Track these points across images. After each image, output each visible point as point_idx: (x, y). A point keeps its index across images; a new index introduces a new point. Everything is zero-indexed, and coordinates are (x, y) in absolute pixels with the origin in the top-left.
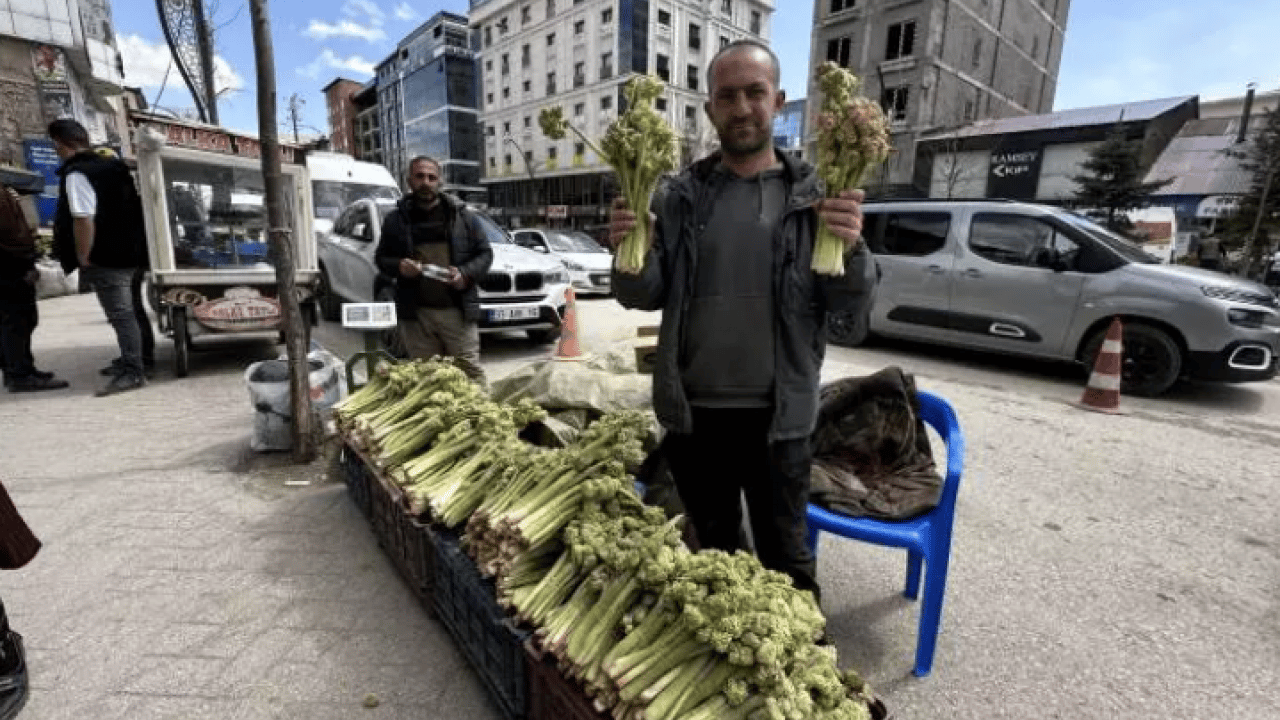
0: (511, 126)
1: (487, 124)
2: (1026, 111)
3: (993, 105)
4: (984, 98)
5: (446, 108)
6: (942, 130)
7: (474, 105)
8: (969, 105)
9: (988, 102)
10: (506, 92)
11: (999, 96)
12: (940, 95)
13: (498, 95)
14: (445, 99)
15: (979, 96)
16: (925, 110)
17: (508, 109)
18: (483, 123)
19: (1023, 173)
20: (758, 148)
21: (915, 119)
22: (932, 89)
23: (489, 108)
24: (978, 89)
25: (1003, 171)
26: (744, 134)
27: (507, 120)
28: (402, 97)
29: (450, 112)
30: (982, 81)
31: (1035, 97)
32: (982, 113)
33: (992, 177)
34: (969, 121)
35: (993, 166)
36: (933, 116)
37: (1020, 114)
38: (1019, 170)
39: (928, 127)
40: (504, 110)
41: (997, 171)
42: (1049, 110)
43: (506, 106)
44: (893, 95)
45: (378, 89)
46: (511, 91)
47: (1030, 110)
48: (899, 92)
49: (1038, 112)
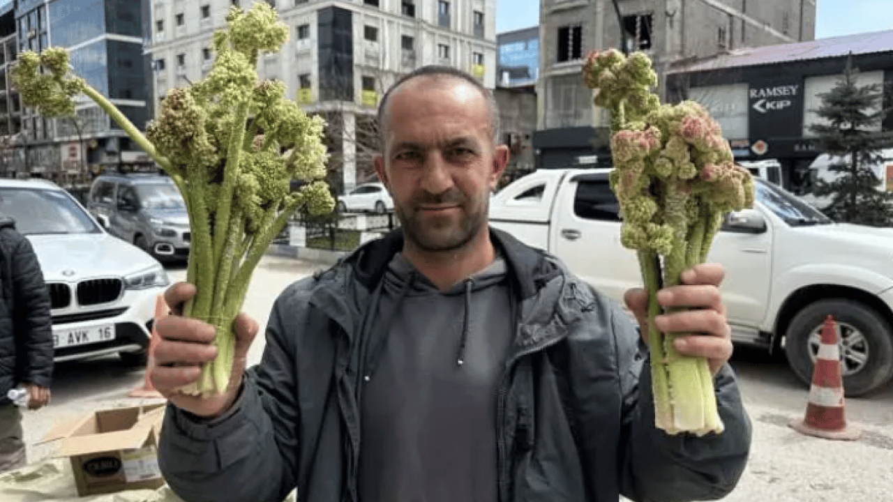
0: (186, 59)
1: (155, 57)
2: (786, 38)
3: (749, 35)
4: (738, 26)
5: (104, 36)
6: (695, 60)
7: (138, 33)
8: (721, 33)
9: (743, 28)
10: (180, 18)
11: (754, 23)
12: (689, 21)
13: (169, 23)
14: (104, 28)
15: (731, 23)
16: (672, 38)
17: (182, 38)
18: (150, 55)
19: (785, 108)
20: (469, 237)
21: (662, 50)
22: (678, 15)
23: (157, 37)
24: (730, 15)
25: (763, 106)
26: (440, 223)
27: (180, 52)
28: (47, 24)
29: (109, 42)
30: (735, 7)
31: (795, 24)
32: (737, 41)
33: (752, 114)
34: (722, 51)
35: (752, 101)
36: (683, 46)
37: (781, 41)
38: (780, 105)
39: (678, 58)
40: (176, 40)
41: (757, 106)
42: (811, 37)
43: (179, 35)
44: (635, 23)
45: (17, 15)
46: (186, 18)
47: (791, 36)
48: (643, 18)
49: (800, 40)
